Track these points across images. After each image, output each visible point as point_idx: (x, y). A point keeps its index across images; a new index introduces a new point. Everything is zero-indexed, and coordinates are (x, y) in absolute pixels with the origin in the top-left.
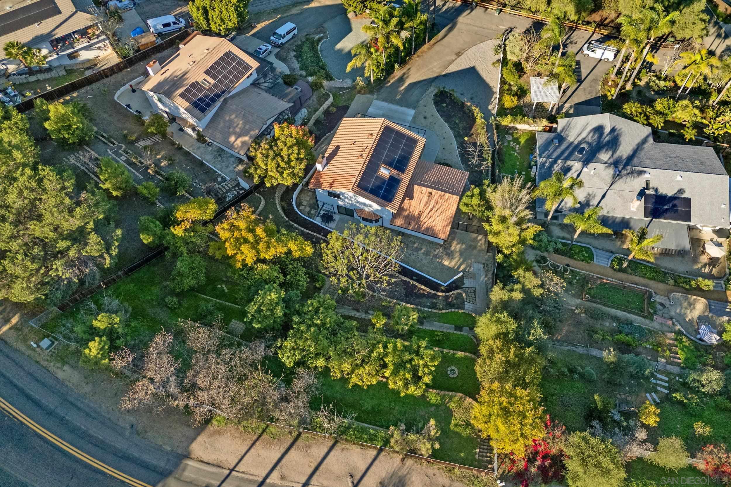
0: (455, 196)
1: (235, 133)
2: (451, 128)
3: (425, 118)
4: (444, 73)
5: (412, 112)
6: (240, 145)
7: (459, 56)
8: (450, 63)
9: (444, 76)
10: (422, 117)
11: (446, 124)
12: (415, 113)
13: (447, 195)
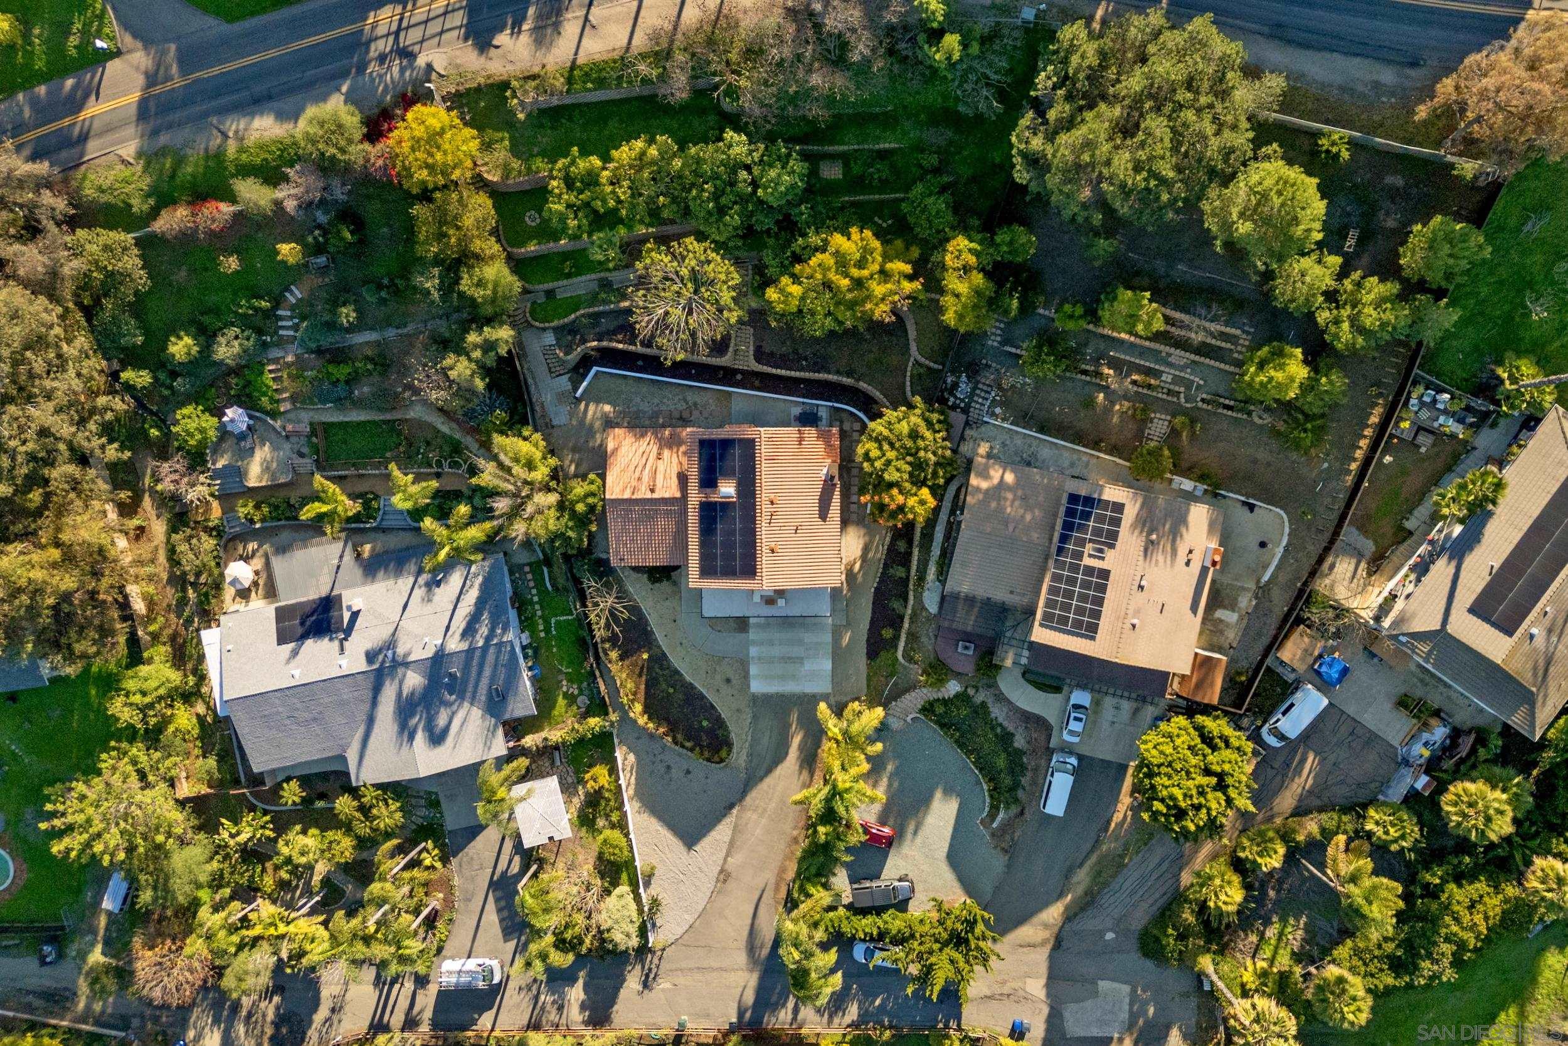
0: (613, 497)
1: (1009, 488)
2: (677, 672)
3: (728, 681)
4: (735, 811)
5: (757, 686)
6: (992, 473)
7: (722, 871)
8: (732, 844)
9: (731, 806)
10: (734, 682)
11: (688, 678)
12: (749, 686)
13: (627, 495)
